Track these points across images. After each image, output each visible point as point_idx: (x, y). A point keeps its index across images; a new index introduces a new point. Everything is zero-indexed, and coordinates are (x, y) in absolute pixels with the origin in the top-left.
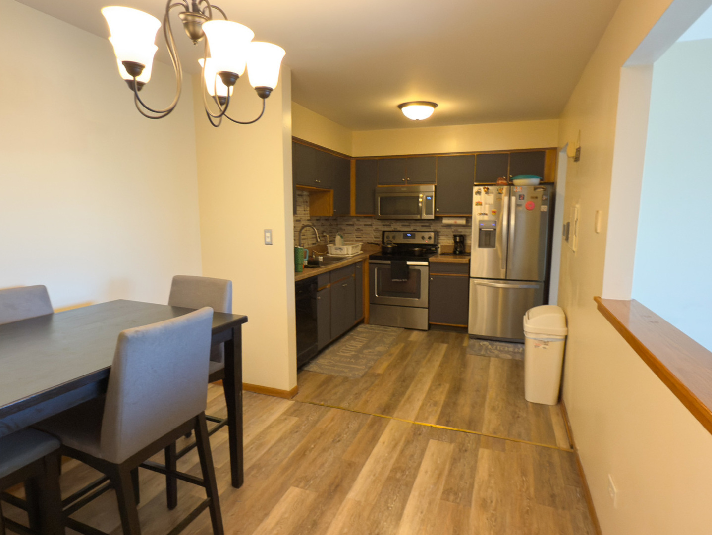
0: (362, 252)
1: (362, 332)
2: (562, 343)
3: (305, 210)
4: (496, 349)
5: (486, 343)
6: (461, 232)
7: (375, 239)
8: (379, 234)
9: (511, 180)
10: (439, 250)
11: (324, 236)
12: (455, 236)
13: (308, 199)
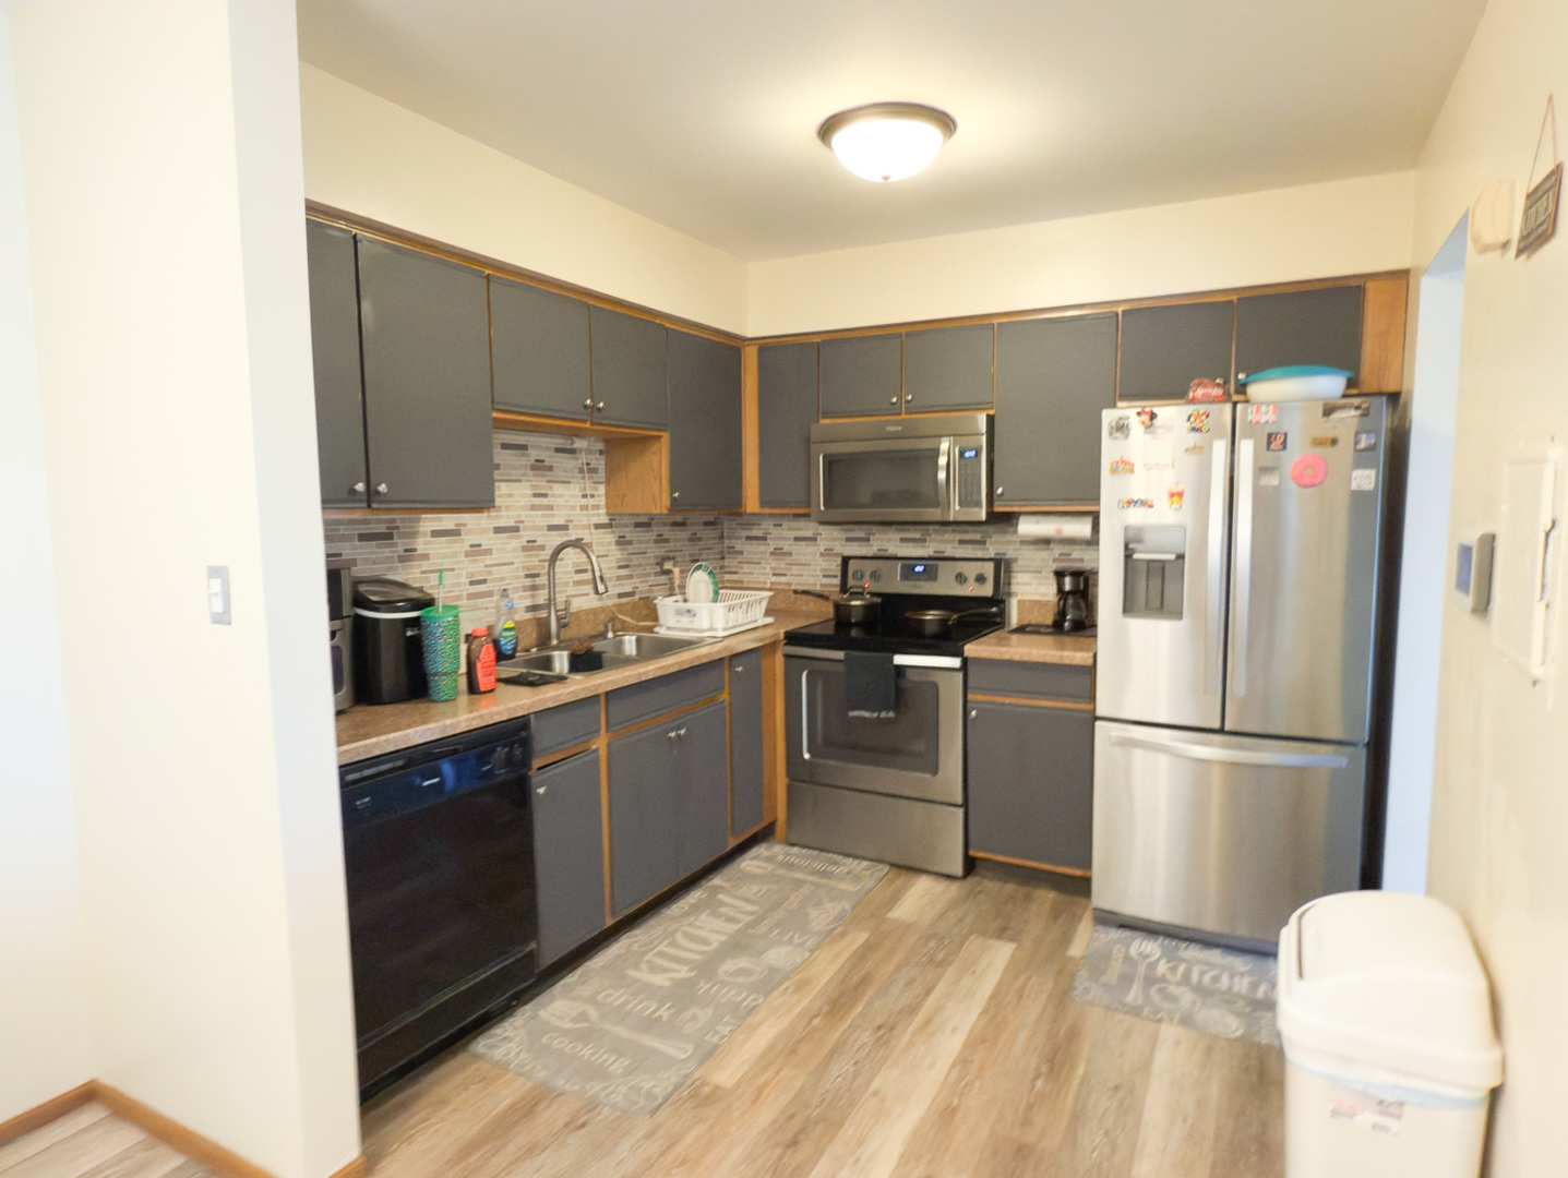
0: (770, 620)
1: (753, 878)
2: (1480, 1116)
3: (584, 496)
6: (1082, 560)
8: (835, 566)
9: (1242, 388)
10: (1014, 619)
12: (1060, 575)
13: (600, 463)
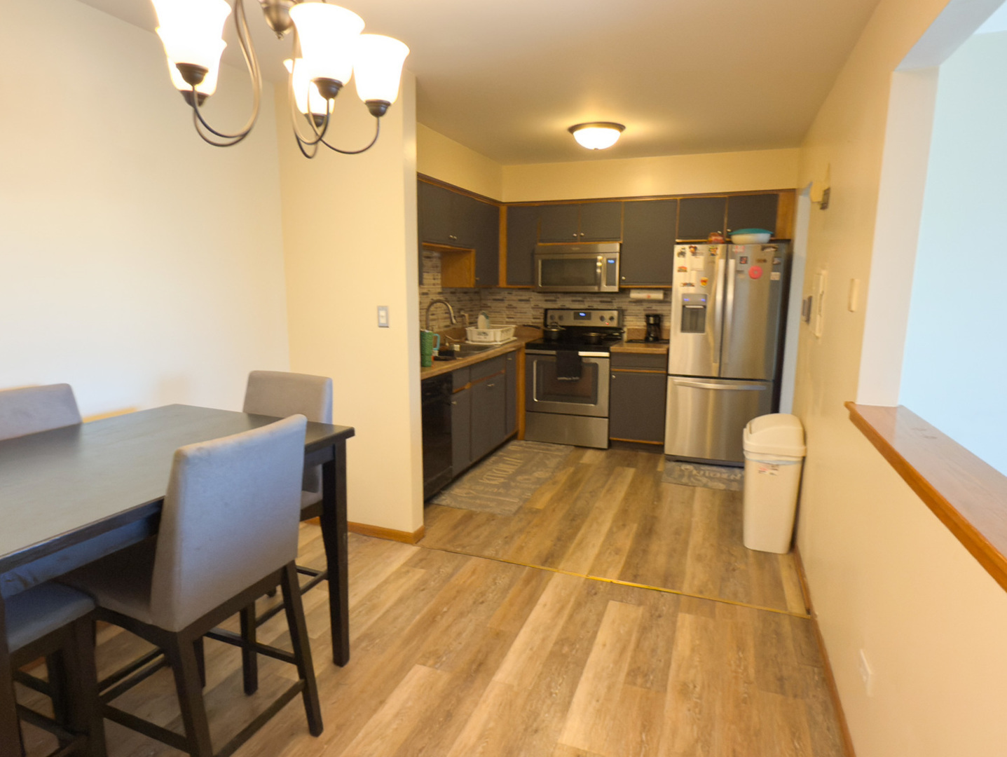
0: (515, 338)
1: (515, 452)
2: (798, 467)
3: (434, 279)
4: (704, 475)
5: (689, 467)
6: (656, 310)
7: (534, 321)
8: (540, 313)
9: (729, 236)
10: (625, 336)
11: (463, 316)
12: (648, 316)
13: (438, 263)
